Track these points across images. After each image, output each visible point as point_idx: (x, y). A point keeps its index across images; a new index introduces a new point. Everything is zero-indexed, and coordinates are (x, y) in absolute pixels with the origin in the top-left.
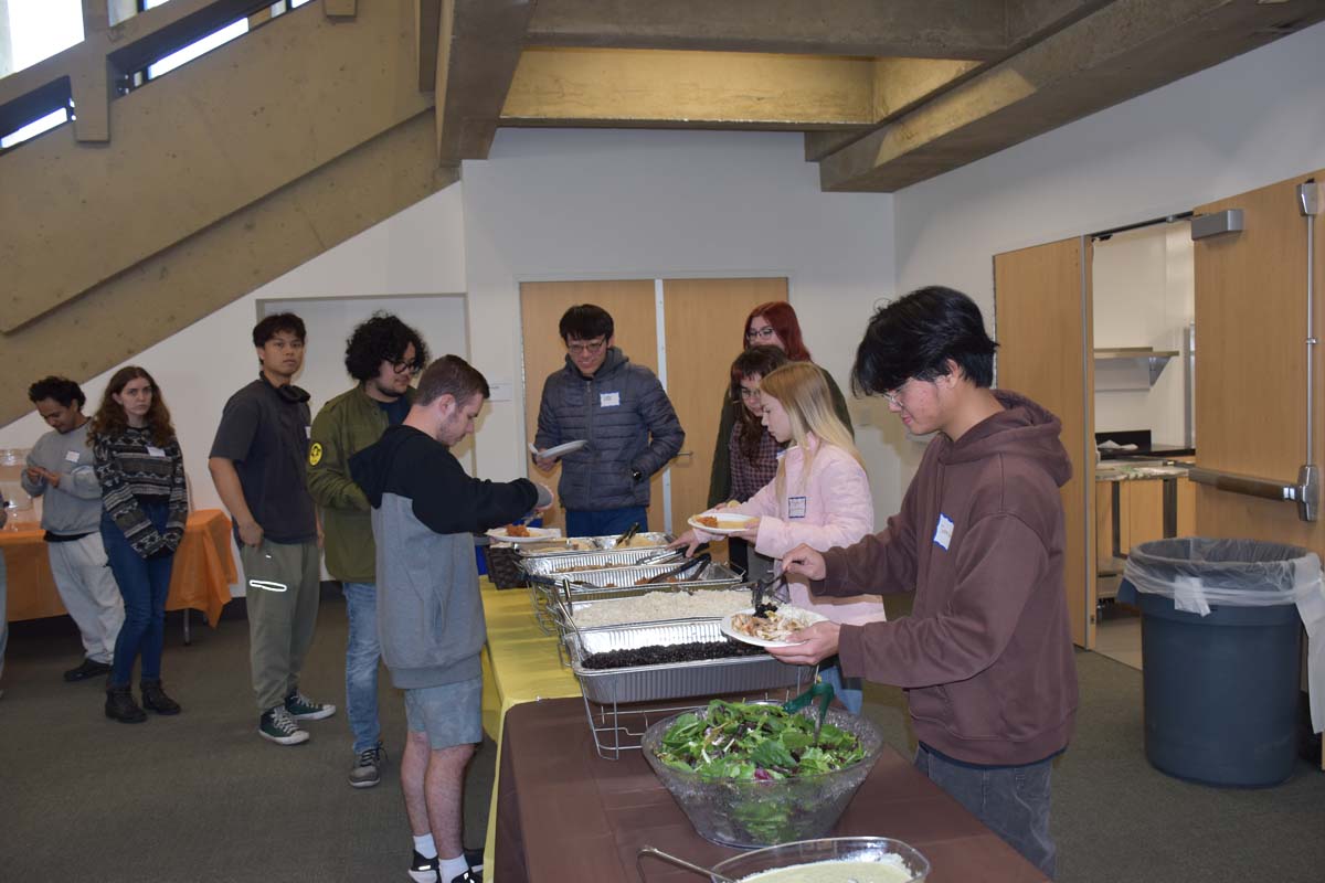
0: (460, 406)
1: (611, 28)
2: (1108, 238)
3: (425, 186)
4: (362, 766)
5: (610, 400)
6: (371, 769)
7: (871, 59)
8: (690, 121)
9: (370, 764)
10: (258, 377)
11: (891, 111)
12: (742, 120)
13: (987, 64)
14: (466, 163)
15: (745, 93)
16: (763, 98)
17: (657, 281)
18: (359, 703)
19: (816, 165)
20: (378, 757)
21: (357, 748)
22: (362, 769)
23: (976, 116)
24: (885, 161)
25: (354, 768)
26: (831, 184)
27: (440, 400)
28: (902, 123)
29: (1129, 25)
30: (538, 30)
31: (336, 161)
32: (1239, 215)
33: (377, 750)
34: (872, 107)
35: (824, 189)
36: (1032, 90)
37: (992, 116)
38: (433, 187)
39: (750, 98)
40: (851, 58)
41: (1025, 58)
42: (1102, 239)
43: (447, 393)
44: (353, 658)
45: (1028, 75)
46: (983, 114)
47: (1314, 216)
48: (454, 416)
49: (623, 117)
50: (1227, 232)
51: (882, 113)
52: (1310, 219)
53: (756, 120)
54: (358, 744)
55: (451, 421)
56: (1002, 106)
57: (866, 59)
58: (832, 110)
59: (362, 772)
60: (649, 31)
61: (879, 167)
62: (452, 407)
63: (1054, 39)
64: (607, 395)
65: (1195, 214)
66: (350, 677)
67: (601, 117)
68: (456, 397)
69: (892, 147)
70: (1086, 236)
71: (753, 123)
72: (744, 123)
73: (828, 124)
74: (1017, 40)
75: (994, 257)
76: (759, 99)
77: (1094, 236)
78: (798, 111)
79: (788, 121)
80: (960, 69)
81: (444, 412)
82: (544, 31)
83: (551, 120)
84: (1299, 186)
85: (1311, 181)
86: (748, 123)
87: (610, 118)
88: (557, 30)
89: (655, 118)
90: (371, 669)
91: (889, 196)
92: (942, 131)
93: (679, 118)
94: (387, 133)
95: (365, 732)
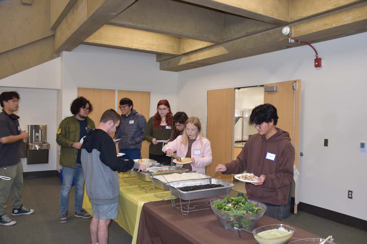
0: (114, 124)
1: (131, 24)
2: (240, 89)
3: (50, 57)
4: (63, 217)
5: (132, 122)
6: (66, 218)
7: (180, 38)
8: (134, 49)
9: (65, 217)
10: (2, 111)
11: (185, 52)
12: (148, 50)
13: (217, 44)
14: (64, 52)
15: (149, 43)
16: (153, 45)
17: (116, 90)
18: (63, 201)
19: (159, 63)
20: (67, 215)
21: (61, 213)
22: (63, 218)
23: (211, 56)
24: (181, 64)
25: (60, 218)
26: (162, 68)
27: (109, 122)
28: (187, 55)
29: (255, 41)
30: (112, 21)
31: (22, 47)
32: (276, 87)
33: (67, 213)
34: (180, 50)
35: (161, 69)
36: (228, 52)
37: (215, 57)
38: (52, 58)
39: (150, 44)
40: (175, 37)
41: (226, 44)
42: (238, 89)
43: (111, 120)
44: (63, 188)
45: (227, 48)
46: (213, 56)
47: (296, 90)
48: (113, 126)
49: (117, 45)
50: (274, 91)
51: (183, 52)
52: (295, 90)
53: (151, 50)
54: (62, 211)
55: (112, 128)
56: (219, 55)
57: (179, 38)
58: (170, 50)
59: (63, 219)
60: (140, 26)
61: (179, 66)
62: (112, 124)
63: (235, 41)
64: (131, 121)
65: (265, 86)
66: (62, 193)
67: (111, 45)
68: (114, 121)
69: (184, 61)
70: (234, 88)
71: (150, 51)
72: (148, 51)
73: (169, 53)
74: (226, 40)
75: (208, 91)
76: (152, 45)
77: (236, 88)
78: (162, 49)
79: (159, 52)
80: (208, 44)
81: (110, 125)
82: (113, 22)
83: (97, 44)
84: (293, 83)
85: (295, 82)
86: (149, 51)
87: (114, 45)
88: (117, 22)
89: (126, 47)
90: (67, 192)
91: (176, 73)
92: (200, 59)
93: (132, 47)
94: (39, 40)
95: (64, 208)
